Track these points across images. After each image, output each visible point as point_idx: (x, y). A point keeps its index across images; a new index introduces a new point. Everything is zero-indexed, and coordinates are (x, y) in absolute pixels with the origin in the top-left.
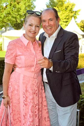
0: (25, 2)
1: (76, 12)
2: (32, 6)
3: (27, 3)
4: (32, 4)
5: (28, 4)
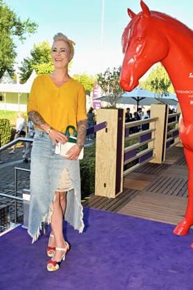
2: (12, 53)
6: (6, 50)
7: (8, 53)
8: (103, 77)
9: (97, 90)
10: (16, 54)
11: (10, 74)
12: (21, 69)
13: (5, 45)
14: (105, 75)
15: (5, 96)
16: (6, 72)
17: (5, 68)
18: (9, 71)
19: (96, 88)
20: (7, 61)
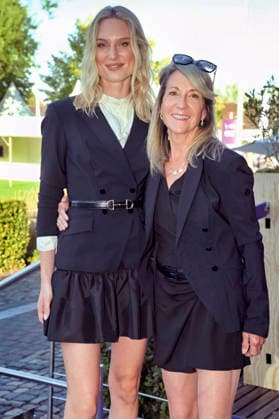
0: (5, 29)
1: (157, 63)
2: (26, 43)
3: (10, 32)
4: (25, 38)
5: (13, 37)
6: (12, 36)
7: (17, 44)
8: (258, 97)
9: (231, 126)
10: (34, 46)
11: (22, 94)
12: (48, 79)
13: (8, 25)
14: (263, 92)
15: (10, 144)
16: (12, 89)
17: (10, 79)
18: (18, 85)
19: (229, 122)
20: (16, 63)
